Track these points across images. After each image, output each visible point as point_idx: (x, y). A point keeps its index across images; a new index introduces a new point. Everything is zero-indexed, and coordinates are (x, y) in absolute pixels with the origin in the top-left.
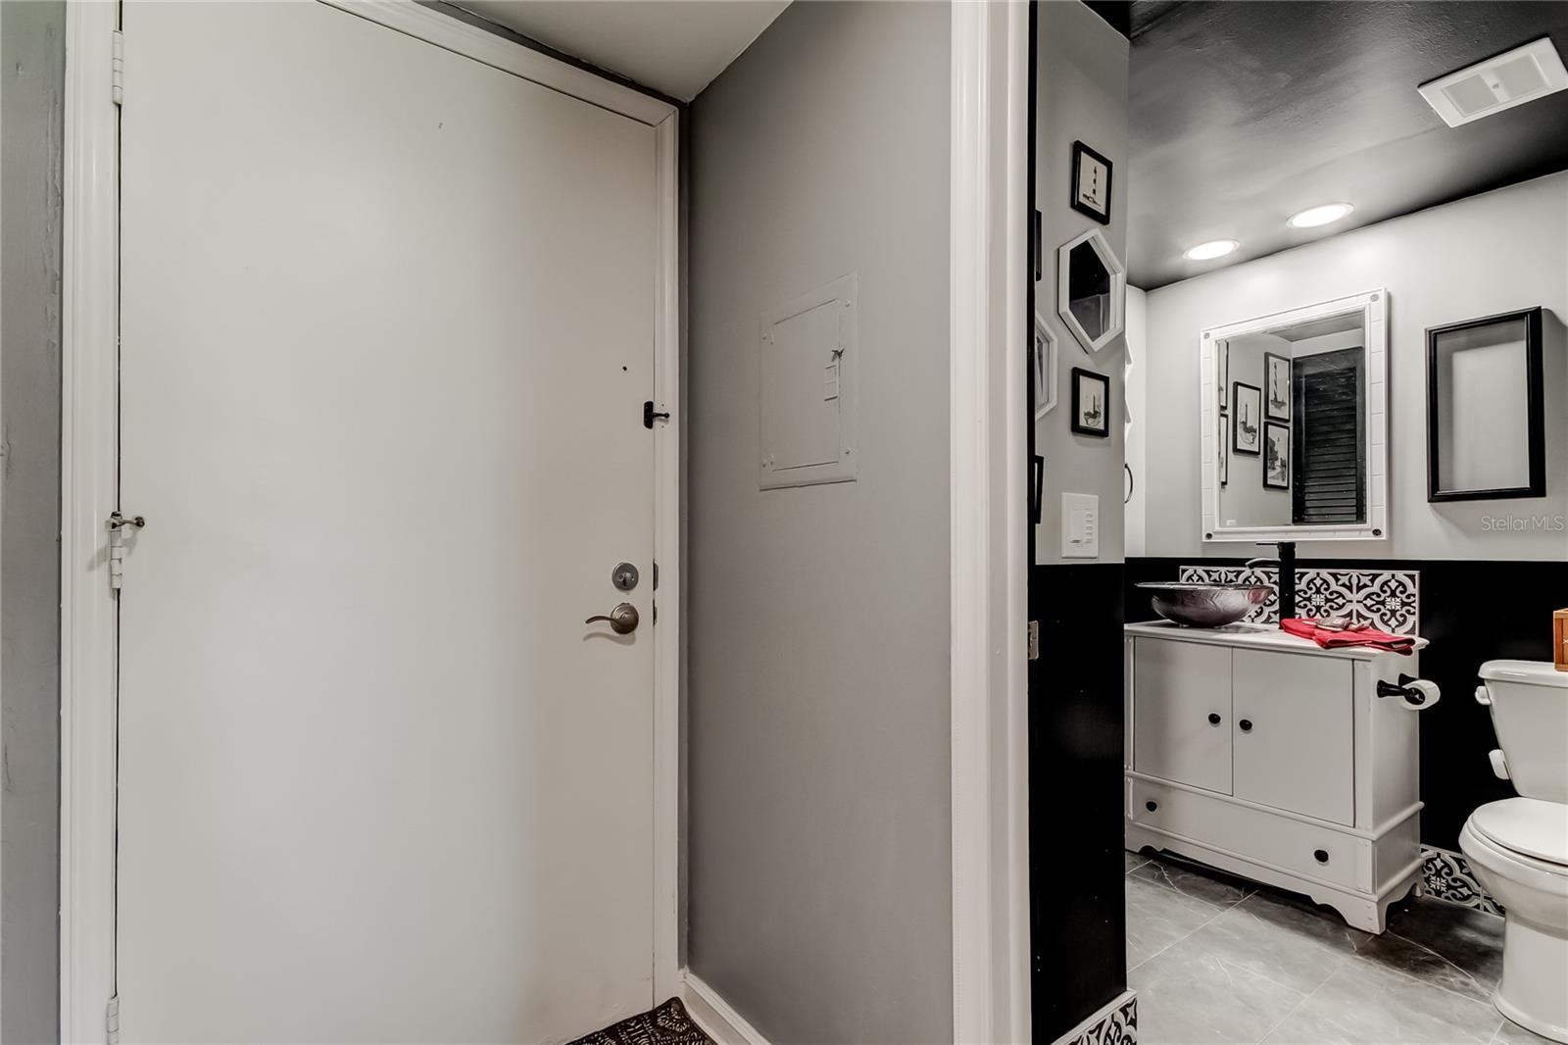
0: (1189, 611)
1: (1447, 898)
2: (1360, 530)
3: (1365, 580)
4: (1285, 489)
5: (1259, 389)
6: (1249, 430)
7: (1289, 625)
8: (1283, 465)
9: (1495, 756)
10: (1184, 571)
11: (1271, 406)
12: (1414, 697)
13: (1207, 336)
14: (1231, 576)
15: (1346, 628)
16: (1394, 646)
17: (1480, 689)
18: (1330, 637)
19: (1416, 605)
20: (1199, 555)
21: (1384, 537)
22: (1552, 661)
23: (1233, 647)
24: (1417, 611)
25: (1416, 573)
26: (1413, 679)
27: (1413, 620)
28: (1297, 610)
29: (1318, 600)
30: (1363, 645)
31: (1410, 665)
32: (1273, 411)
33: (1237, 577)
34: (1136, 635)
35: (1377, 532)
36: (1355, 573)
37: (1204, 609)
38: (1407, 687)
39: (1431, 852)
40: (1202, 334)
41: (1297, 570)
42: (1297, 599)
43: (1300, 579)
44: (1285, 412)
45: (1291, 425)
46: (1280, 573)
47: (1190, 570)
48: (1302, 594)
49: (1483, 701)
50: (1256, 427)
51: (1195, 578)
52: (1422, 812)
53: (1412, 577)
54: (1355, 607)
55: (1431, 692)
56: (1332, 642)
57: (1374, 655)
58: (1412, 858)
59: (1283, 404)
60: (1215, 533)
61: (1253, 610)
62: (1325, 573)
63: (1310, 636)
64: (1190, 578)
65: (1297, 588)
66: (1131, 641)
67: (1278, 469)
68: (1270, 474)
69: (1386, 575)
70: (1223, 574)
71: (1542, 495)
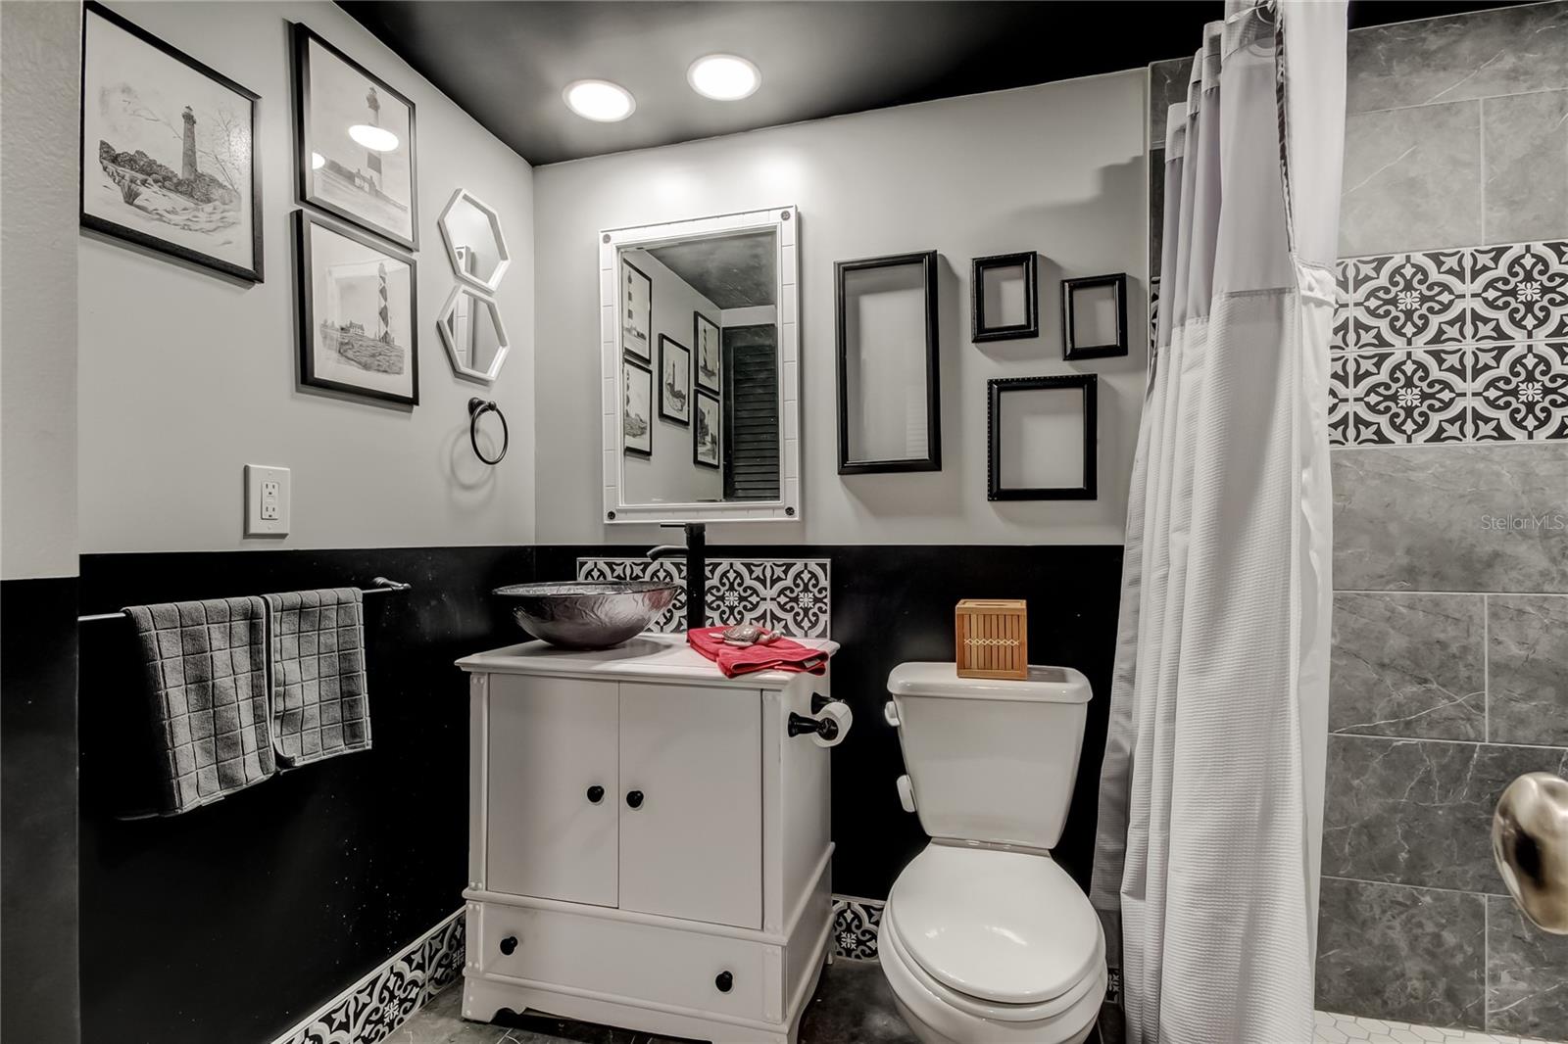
0: (565, 629)
1: (857, 957)
2: (774, 508)
3: (779, 572)
4: (717, 467)
5: (688, 351)
6: (678, 395)
7: (696, 640)
8: (713, 442)
9: (903, 783)
10: (582, 564)
11: (701, 374)
12: (828, 730)
13: (607, 239)
14: (637, 570)
15: (756, 641)
16: (808, 665)
17: (890, 705)
18: (736, 658)
19: (827, 600)
20: (600, 542)
21: (796, 518)
22: (954, 661)
23: (619, 681)
24: (828, 608)
25: (827, 561)
26: (826, 701)
27: (825, 618)
28: (708, 612)
29: (732, 598)
30: (772, 668)
31: (822, 684)
32: (703, 380)
33: (644, 571)
34: (490, 671)
35: (790, 511)
36: (768, 562)
37: (584, 624)
38: (818, 717)
39: (842, 903)
40: (602, 235)
41: (707, 561)
42: (709, 598)
43: (712, 572)
44: (714, 384)
45: (721, 398)
46: (688, 565)
47: (590, 562)
48: (714, 591)
49: (893, 722)
50: (685, 392)
51: (596, 574)
52: (835, 856)
53: (823, 566)
54: (768, 606)
55: (840, 712)
56: (737, 667)
57: (784, 683)
58: (825, 915)
59: (713, 374)
60: (618, 511)
61: (658, 616)
62: (738, 563)
63: (713, 656)
64: (589, 573)
65: (708, 584)
66: (484, 680)
67: (709, 446)
68: (700, 449)
69: (799, 564)
70: (628, 568)
71: (939, 468)
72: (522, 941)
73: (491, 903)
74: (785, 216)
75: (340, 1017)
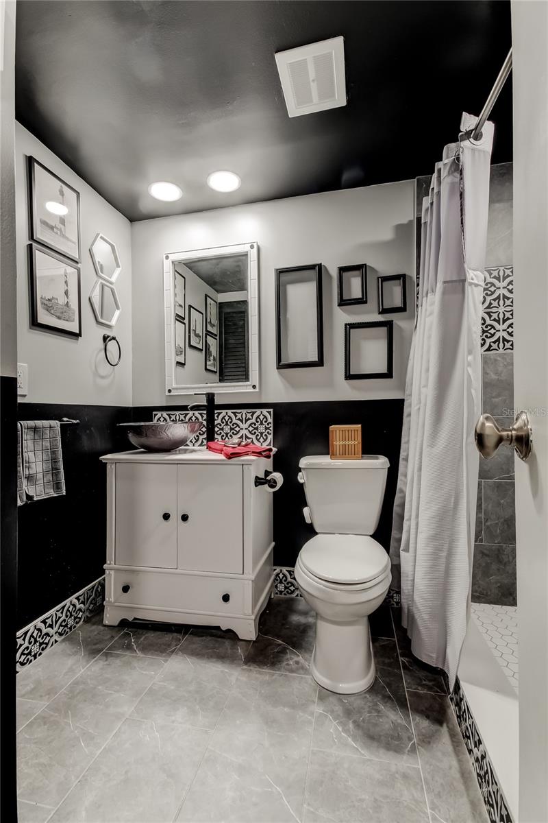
0: (151, 441)
1: (285, 594)
2: (247, 386)
3: (249, 416)
4: (216, 372)
5: (202, 314)
6: (197, 336)
7: (212, 446)
8: (214, 360)
9: (306, 511)
10: (155, 415)
11: (208, 325)
12: (272, 484)
13: (167, 258)
14: (182, 417)
15: (239, 445)
16: (263, 453)
17: (300, 474)
18: (230, 451)
19: (271, 428)
20: (164, 404)
21: (257, 390)
22: (329, 454)
23: (177, 464)
24: (272, 432)
25: (271, 410)
26: (271, 473)
27: (270, 437)
28: (216, 436)
29: (227, 429)
30: (248, 454)
31: (267, 464)
32: (209, 328)
33: (185, 417)
34: (116, 462)
35: (254, 387)
36: (244, 411)
37: (161, 438)
38: (268, 478)
39: (278, 570)
40: (165, 256)
41: (216, 412)
42: (216, 429)
43: (218, 417)
44: (215, 330)
45: (218, 338)
46: (207, 414)
47: (159, 414)
48: (219, 426)
49: (301, 481)
50: (201, 334)
51: (162, 419)
52: (275, 548)
53: (269, 412)
54: (244, 432)
55: (278, 477)
56: (232, 454)
57: (253, 460)
58: (270, 576)
59: (214, 326)
60: (173, 389)
61: (192, 437)
62: (230, 412)
63: (221, 451)
64: (159, 419)
65: (216, 422)
66: (113, 466)
67: (212, 362)
68: (208, 363)
69: (258, 411)
70: (178, 416)
71: (323, 365)
72: (132, 587)
73: (117, 570)
74: (252, 247)
75: (49, 621)
